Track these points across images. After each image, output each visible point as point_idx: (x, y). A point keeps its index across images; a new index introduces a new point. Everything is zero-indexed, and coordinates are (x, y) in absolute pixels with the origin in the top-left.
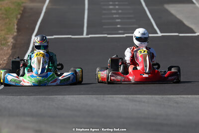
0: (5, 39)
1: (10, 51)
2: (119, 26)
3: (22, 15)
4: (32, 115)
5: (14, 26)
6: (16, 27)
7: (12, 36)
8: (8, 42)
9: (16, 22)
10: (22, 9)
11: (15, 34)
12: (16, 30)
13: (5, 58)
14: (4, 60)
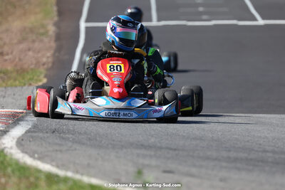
0: (43, 26)
1: (53, 44)
6: (55, 8)
7: (52, 22)
8: (47, 32)
11: (56, 19)
12: (56, 13)
13: (48, 55)
14: (48, 57)
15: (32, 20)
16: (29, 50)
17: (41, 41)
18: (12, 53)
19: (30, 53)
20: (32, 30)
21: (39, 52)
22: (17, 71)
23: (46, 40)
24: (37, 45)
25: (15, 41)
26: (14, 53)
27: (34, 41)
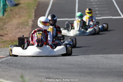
0: (27, 22)
2: (97, 12)
3: (37, 7)
4: (44, 68)
5: (32, 13)
6: (34, 14)
7: (31, 20)
8: (29, 24)
9: (33, 11)
10: (37, 3)
11: (33, 18)
12: (34, 16)
13: (27, 34)
14: (27, 35)
15: (23, 19)
16: (19, 32)
17: (25, 28)
18: (12, 34)
19: (20, 33)
20: (22, 24)
21: (23, 33)
22: (11, 41)
23: (27, 27)
24: (23, 30)
25: (14, 29)
26: (13, 34)
27: (22, 28)
